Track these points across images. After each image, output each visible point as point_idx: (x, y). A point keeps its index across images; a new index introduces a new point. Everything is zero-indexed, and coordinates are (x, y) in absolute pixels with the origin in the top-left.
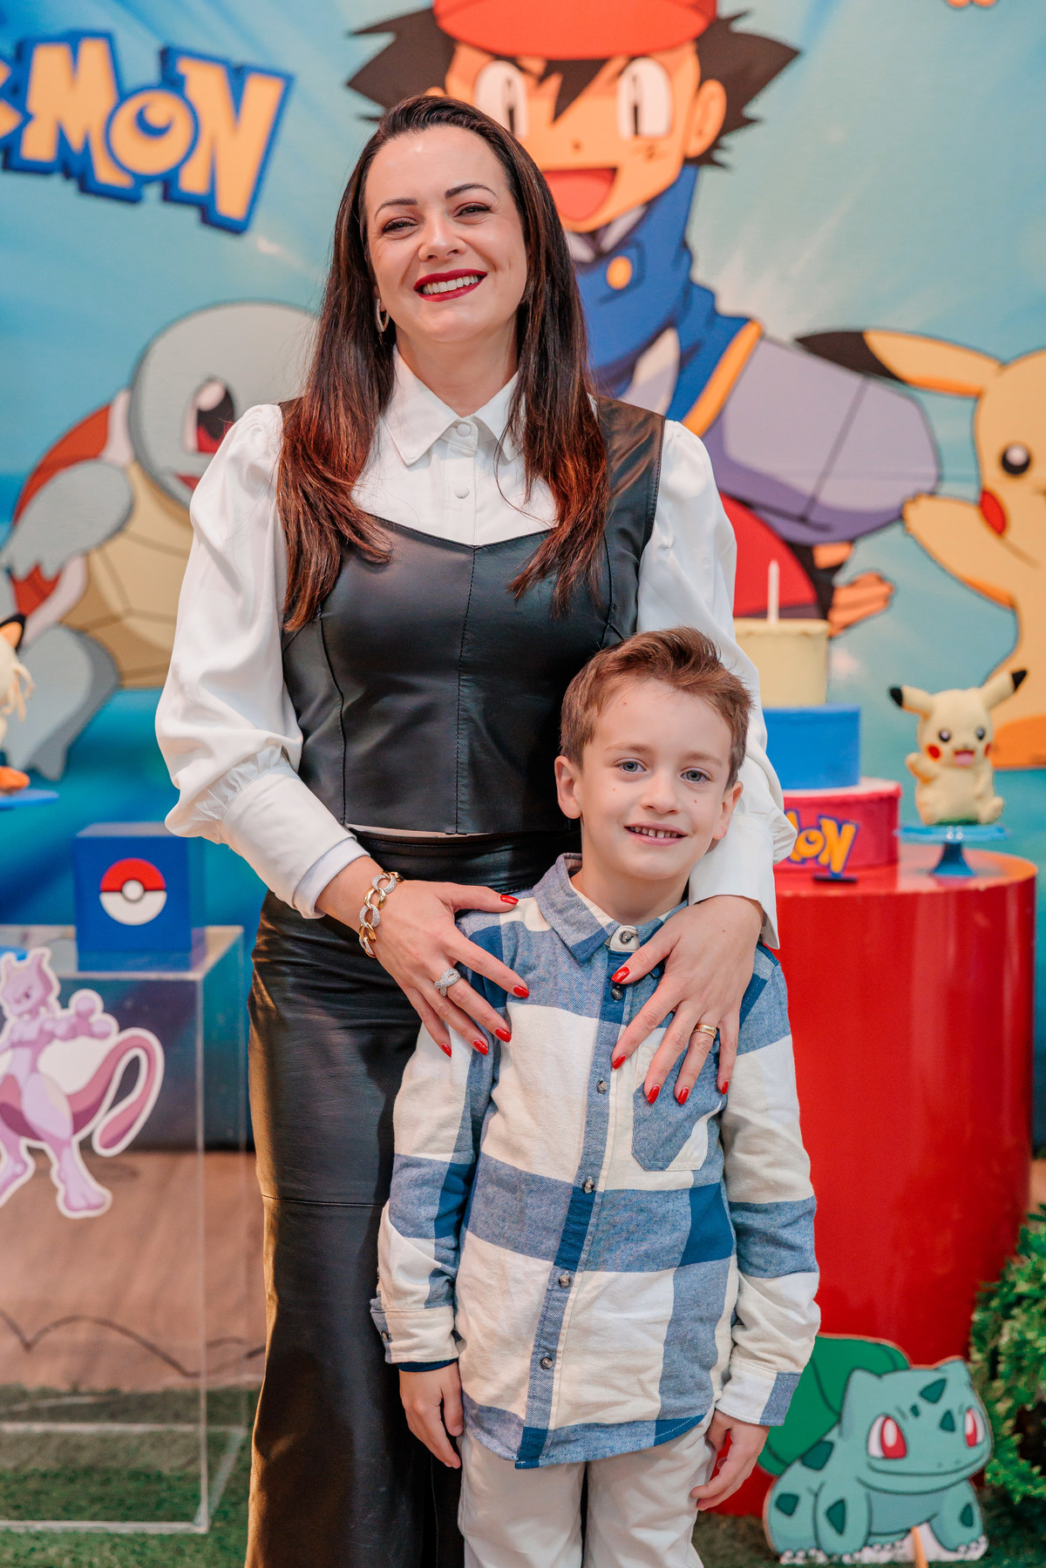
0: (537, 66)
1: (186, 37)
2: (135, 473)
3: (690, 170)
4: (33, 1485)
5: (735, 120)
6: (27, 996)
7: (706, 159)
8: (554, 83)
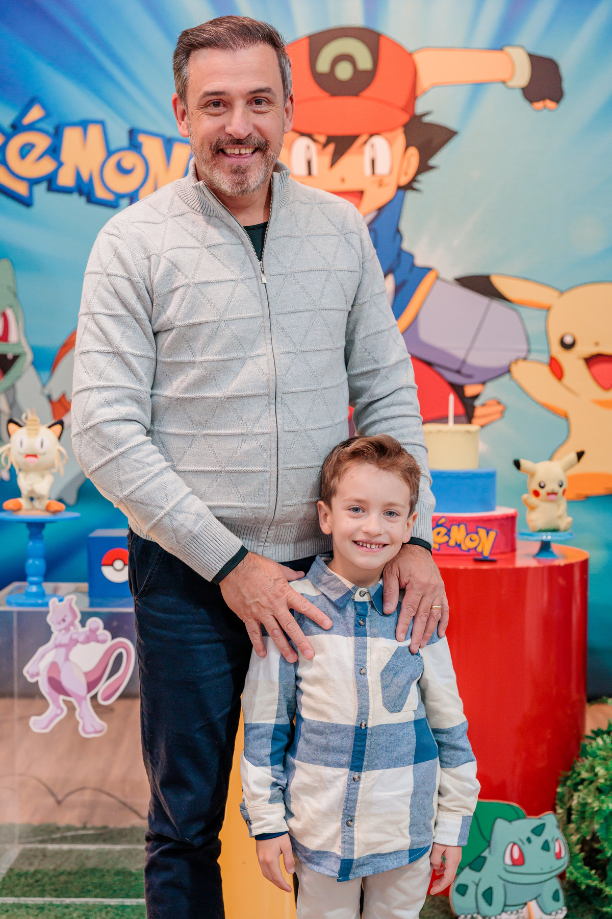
0: (322, 139)
1: (142, 123)
3: (401, 193)
4: (63, 878)
5: (424, 167)
6: (64, 620)
7: (409, 187)
8: (331, 148)
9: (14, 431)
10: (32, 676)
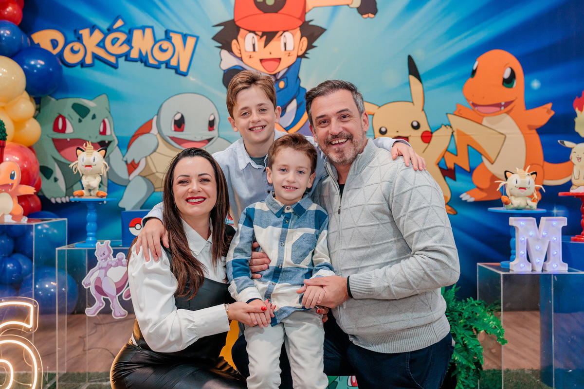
0: (260, 34)
1: (172, 27)
2: (158, 136)
3: (299, 59)
5: (310, 46)
7: (303, 56)
8: (264, 38)
9: (80, 154)
10: (86, 285)
